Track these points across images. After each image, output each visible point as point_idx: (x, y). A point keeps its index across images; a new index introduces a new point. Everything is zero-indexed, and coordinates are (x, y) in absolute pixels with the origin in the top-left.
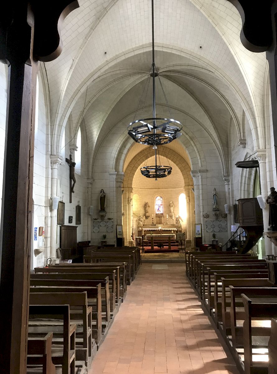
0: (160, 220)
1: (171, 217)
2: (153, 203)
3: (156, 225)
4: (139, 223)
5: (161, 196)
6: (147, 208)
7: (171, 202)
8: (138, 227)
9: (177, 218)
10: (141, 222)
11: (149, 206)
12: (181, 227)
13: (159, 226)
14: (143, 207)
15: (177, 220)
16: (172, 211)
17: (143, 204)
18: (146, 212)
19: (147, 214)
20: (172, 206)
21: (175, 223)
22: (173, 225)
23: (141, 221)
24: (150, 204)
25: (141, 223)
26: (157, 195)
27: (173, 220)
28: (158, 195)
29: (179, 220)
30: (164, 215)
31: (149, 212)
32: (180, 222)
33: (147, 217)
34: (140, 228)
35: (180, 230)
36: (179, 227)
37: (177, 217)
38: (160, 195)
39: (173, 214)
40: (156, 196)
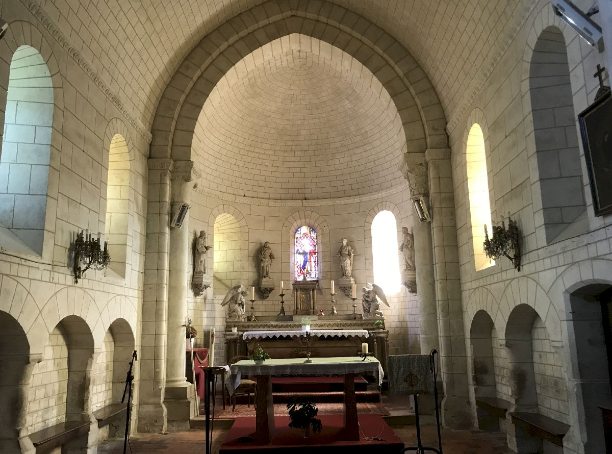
0: (308, 300)
1: (345, 290)
2: (287, 246)
3: (295, 318)
4: (231, 313)
5: (312, 222)
6: (266, 262)
7: (345, 242)
8: (228, 328)
9: (369, 292)
10: (239, 309)
11: (271, 256)
12: (383, 324)
13: (303, 322)
14: (251, 258)
15: (370, 300)
16: (349, 269)
17: (253, 247)
18: (261, 273)
19: (265, 282)
20: (349, 255)
21: (360, 310)
22: (355, 319)
23: (242, 305)
24: (275, 249)
25: (241, 312)
26: (299, 221)
27: (354, 299)
28: (303, 220)
29: (374, 300)
30: (323, 284)
31: (270, 275)
32: (377, 307)
33: (263, 292)
34: (235, 330)
35: (382, 335)
36: (378, 324)
37: (367, 289)
38: (308, 220)
39: (352, 279)
40: (295, 224)
